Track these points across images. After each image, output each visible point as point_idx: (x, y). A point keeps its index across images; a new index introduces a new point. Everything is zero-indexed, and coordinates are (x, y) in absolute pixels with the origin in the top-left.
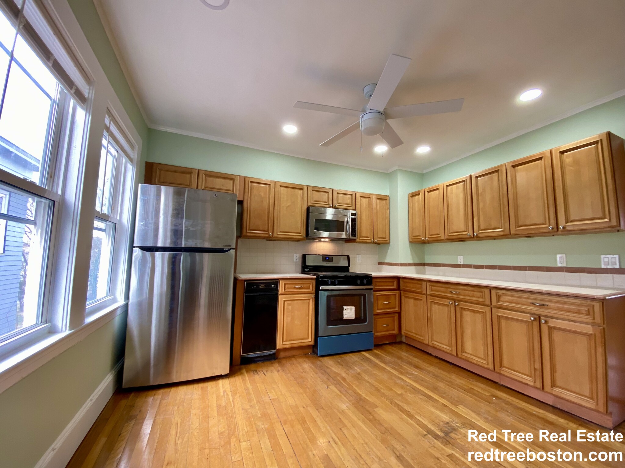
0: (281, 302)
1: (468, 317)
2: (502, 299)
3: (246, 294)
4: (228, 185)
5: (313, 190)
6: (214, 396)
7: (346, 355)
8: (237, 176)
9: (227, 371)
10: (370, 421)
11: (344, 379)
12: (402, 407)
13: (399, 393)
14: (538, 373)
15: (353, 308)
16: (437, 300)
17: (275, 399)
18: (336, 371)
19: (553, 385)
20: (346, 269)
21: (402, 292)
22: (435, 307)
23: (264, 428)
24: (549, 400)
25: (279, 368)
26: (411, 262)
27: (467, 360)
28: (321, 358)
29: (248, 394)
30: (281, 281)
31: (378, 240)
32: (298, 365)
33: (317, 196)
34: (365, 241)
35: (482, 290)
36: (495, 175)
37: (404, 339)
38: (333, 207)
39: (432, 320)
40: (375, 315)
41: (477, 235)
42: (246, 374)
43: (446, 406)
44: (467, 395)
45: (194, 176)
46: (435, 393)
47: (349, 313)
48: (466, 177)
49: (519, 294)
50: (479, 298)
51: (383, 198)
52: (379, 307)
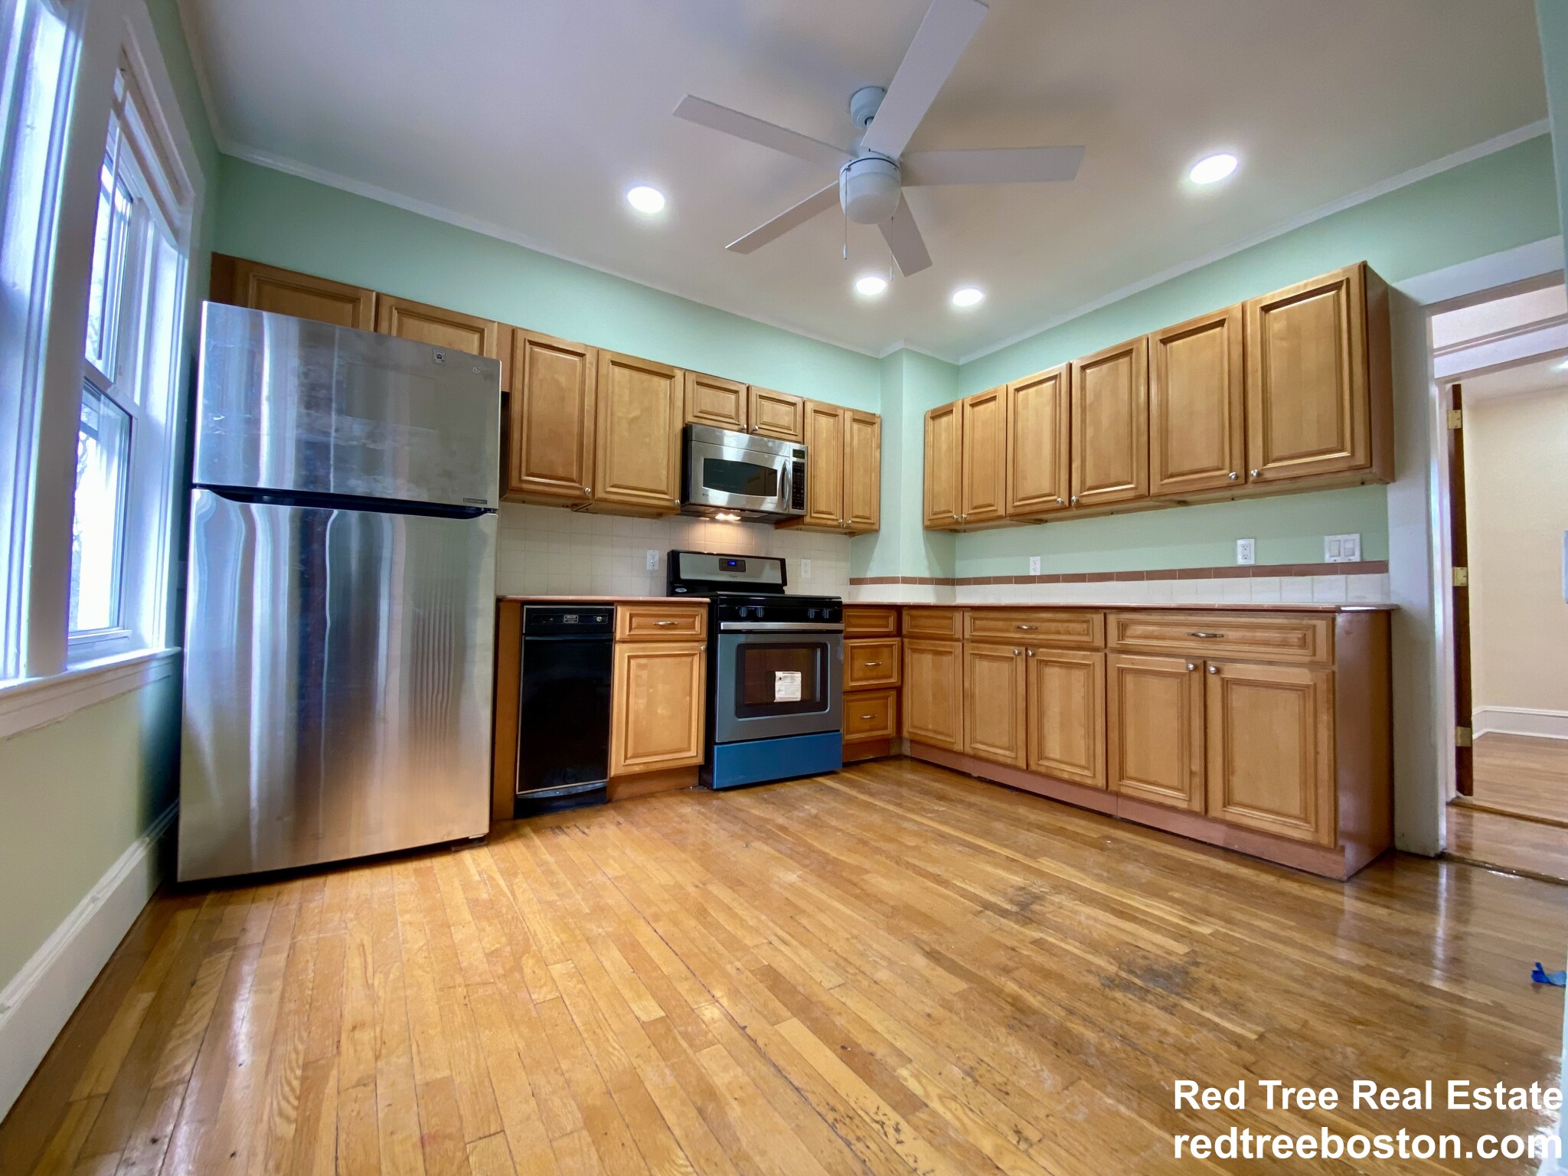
0: (622, 658)
1: (1054, 677)
2: (1129, 632)
3: (528, 638)
4: (469, 343)
5: (698, 383)
6: (457, 883)
7: (781, 785)
8: (490, 324)
9: (484, 829)
10: (857, 897)
11: (783, 828)
12: (922, 869)
13: (914, 844)
14: (1198, 781)
15: (798, 676)
16: (986, 649)
17: (622, 877)
18: (762, 815)
19: (1227, 802)
20: (778, 588)
21: (906, 640)
22: (983, 667)
23: (604, 934)
24: (1216, 835)
25: (621, 820)
26: (926, 574)
27: (1049, 777)
28: (722, 794)
29: (549, 872)
30: (620, 610)
31: (853, 522)
32: (666, 810)
33: (708, 399)
34: (824, 522)
35: (1089, 616)
36: (1125, 361)
37: (907, 750)
38: (750, 431)
39: (972, 696)
40: (846, 693)
41: (1078, 501)
42: (533, 835)
43: (1013, 860)
44: (1055, 840)
45: (368, 312)
46: (988, 840)
47: (788, 686)
48: (1059, 369)
49: (1165, 617)
50: (1079, 634)
51: (866, 420)
52: (856, 675)
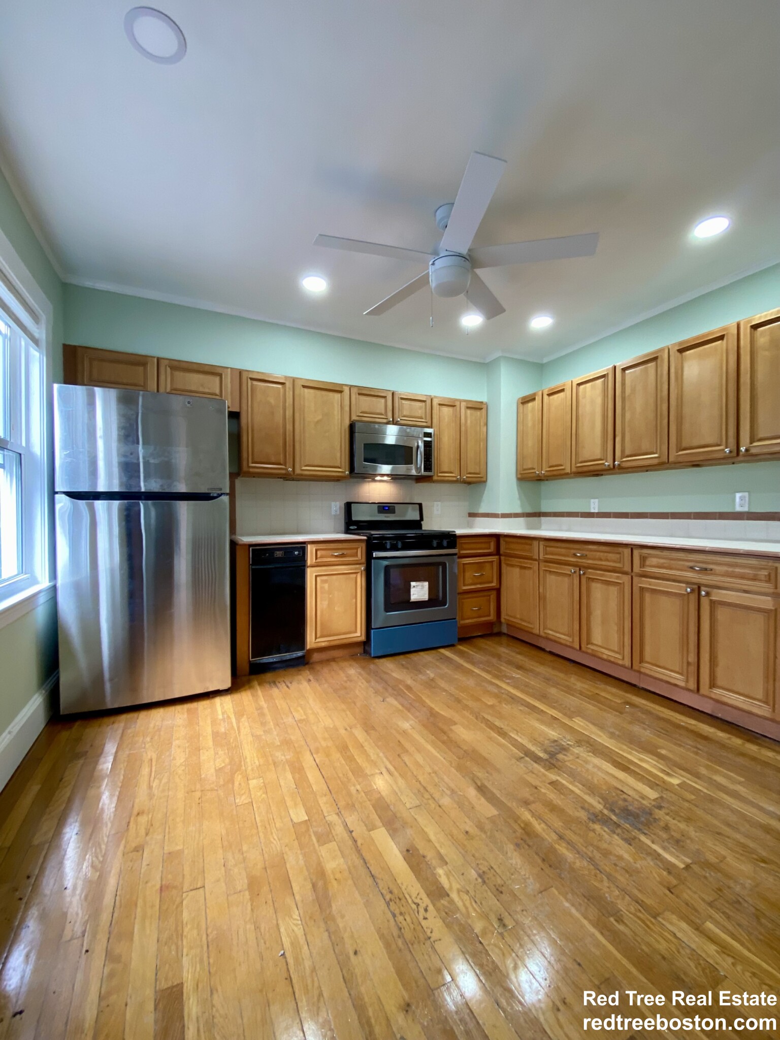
0: (311, 576)
1: (598, 590)
2: (648, 563)
3: (253, 567)
4: (212, 384)
5: (359, 394)
6: (209, 721)
7: (415, 654)
8: (226, 370)
9: (227, 684)
10: (443, 742)
11: (409, 688)
12: (491, 723)
13: (489, 703)
14: (693, 669)
15: (426, 584)
16: (554, 568)
17: (304, 720)
18: (398, 677)
19: (713, 685)
20: (417, 524)
21: (502, 558)
22: (551, 579)
23: (284, 760)
24: (707, 707)
25: (311, 677)
26: (518, 510)
27: (594, 655)
28: (377, 660)
29: (262, 715)
30: (309, 546)
31: (467, 477)
32: (341, 673)
33: (366, 403)
34: (447, 478)
35: (620, 549)
36: (652, 365)
37: (504, 629)
38: (395, 422)
39: (545, 598)
40: (459, 594)
41: (619, 465)
42: (258, 688)
43: (556, 719)
44: (589, 703)
45: (152, 370)
46: (544, 703)
47: (419, 591)
48: (608, 370)
49: (673, 554)
50: (614, 561)
51: (477, 407)
52: (467, 582)
